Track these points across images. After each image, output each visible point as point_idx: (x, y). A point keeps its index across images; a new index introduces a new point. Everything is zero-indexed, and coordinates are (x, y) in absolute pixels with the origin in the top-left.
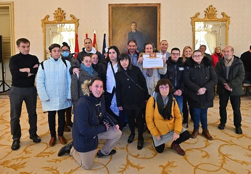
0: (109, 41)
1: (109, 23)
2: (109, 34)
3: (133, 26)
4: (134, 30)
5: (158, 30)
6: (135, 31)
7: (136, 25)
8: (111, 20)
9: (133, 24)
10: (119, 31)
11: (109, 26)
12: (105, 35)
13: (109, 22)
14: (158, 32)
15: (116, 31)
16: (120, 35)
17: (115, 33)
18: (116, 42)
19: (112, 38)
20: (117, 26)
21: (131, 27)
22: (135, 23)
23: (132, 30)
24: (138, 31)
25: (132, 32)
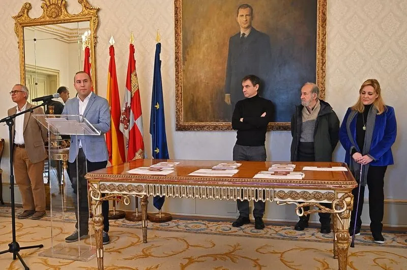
0: (177, 65)
1: (176, 13)
2: (176, 45)
3: (242, 18)
5: (319, 23)
6: (247, 33)
7: (251, 14)
8: (180, 4)
9: (243, 12)
10: (204, 36)
11: (177, 20)
12: (158, 46)
13: (176, 8)
14: (319, 30)
15: (194, 33)
16: (206, 45)
17: (192, 42)
18: (193, 67)
19: (185, 55)
20: (197, 20)
21: (236, 20)
22: (248, 8)
23: (240, 29)
24: (257, 30)
25: (241, 37)
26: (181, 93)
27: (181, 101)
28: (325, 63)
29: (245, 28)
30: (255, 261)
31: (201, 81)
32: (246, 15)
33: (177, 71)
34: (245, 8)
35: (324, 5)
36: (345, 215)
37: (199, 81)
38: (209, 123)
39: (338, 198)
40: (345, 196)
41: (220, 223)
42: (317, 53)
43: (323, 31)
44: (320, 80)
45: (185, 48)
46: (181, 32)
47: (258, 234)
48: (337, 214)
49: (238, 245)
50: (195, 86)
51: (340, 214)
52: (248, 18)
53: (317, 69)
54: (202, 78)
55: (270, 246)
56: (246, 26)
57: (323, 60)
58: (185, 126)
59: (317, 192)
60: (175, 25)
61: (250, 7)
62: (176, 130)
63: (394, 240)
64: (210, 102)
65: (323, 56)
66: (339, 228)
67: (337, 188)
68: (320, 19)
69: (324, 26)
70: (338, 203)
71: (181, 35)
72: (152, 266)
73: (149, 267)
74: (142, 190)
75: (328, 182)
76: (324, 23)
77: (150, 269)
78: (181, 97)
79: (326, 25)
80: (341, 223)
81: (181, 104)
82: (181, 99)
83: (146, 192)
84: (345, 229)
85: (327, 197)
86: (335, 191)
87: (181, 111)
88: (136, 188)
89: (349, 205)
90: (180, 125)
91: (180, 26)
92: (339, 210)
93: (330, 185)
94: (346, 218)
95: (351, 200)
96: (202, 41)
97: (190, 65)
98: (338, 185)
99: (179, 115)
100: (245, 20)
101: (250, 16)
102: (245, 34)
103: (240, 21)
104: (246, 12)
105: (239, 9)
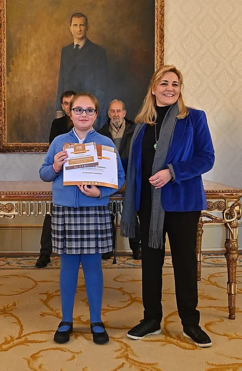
3: (76, 27)
4: (81, 39)
5: (157, 38)
6: (81, 44)
7: (86, 24)
9: (76, 21)
10: (32, 44)
15: (20, 41)
16: (34, 55)
17: (18, 50)
18: (20, 79)
19: (9, 65)
20: (24, 26)
21: (69, 29)
22: (83, 18)
23: (74, 39)
24: (92, 41)
25: (74, 48)
26: (4, 109)
27: (5, 118)
29: (79, 39)
30: (120, 289)
31: (28, 96)
32: (80, 25)
34: (79, 17)
35: (162, 20)
36: (234, 224)
37: (26, 95)
38: (38, 144)
39: (228, 207)
40: (235, 205)
41: (55, 258)
43: (161, 47)
45: (9, 57)
46: (5, 38)
47: (105, 265)
48: (228, 224)
50: (22, 101)
51: (230, 223)
52: (83, 28)
54: (30, 92)
55: (126, 275)
56: (80, 36)
58: (9, 147)
61: (84, 16)
63: (240, 261)
64: (39, 119)
66: (229, 238)
67: (228, 196)
68: (158, 35)
69: (162, 42)
70: (229, 212)
71: (5, 41)
72: (9, 305)
73: (6, 305)
74: (12, 209)
75: (219, 191)
76: (162, 39)
77: (7, 307)
78: (5, 114)
79: (164, 41)
80: (231, 233)
81: (5, 122)
82: (4, 115)
83: (17, 211)
84: (235, 239)
85: (219, 207)
86: (225, 200)
87: (5, 129)
88: (5, 208)
89: (239, 213)
90: (3, 147)
91: (4, 32)
92: (229, 219)
93: (222, 194)
94: (236, 227)
95: (239, 209)
96: (30, 50)
97: (16, 77)
98: (230, 194)
99: (2, 134)
100: (79, 30)
101: (84, 26)
102: (79, 46)
103: (74, 31)
104: (80, 21)
105: (72, 17)
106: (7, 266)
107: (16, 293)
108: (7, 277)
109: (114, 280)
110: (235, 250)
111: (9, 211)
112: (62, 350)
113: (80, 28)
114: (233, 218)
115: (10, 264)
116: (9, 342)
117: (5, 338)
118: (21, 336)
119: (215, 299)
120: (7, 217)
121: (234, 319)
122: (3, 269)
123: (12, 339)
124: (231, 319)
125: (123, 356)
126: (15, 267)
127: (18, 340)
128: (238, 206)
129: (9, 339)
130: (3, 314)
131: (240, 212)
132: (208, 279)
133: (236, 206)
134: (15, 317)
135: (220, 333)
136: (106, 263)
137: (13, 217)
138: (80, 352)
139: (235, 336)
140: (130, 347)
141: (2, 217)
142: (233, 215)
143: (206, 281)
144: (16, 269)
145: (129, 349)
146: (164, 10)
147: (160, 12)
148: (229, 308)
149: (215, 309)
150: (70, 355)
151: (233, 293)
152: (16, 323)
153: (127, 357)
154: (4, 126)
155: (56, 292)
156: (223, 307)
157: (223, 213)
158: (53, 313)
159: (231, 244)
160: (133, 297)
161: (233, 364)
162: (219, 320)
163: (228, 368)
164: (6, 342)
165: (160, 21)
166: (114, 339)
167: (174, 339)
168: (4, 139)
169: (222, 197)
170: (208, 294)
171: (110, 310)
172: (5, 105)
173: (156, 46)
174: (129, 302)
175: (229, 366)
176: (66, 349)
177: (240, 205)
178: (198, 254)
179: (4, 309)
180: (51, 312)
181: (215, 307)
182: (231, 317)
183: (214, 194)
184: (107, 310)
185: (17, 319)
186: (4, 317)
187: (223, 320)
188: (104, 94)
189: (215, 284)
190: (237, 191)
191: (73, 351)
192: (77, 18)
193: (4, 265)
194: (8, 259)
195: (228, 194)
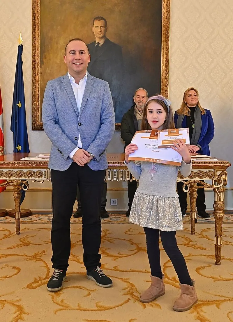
0: (34, 67)
1: (34, 19)
2: (34, 48)
3: (97, 28)
4: (102, 38)
5: (163, 38)
6: (102, 42)
7: (105, 26)
8: (38, 11)
9: (98, 23)
11: (34, 25)
12: (21, 48)
13: (34, 14)
15: (51, 39)
17: (50, 47)
18: (51, 70)
19: (42, 59)
20: (55, 27)
21: (92, 31)
22: (103, 21)
23: (95, 38)
24: (110, 40)
25: (96, 45)
26: (38, 94)
28: (168, 73)
29: (99, 38)
30: (129, 240)
32: (101, 27)
33: (34, 73)
34: (100, 20)
35: (167, 24)
36: (221, 189)
39: (217, 176)
40: (222, 173)
42: (162, 64)
43: (167, 46)
44: (164, 87)
45: (42, 52)
46: (39, 36)
47: (118, 221)
48: (216, 189)
49: (107, 230)
51: (218, 188)
52: (103, 29)
53: (162, 78)
55: (135, 229)
56: (101, 36)
57: (166, 70)
59: (201, 171)
60: (33, 29)
61: (104, 19)
62: (33, 130)
63: (228, 219)
65: (167, 66)
66: (216, 201)
67: (217, 167)
68: (164, 36)
69: (167, 42)
70: (217, 179)
71: (39, 39)
72: (39, 252)
73: (36, 253)
74: (41, 175)
75: (209, 163)
76: (167, 39)
77: (38, 254)
78: (39, 98)
79: (169, 41)
80: (218, 196)
81: (38, 105)
82: (38, 100)
83: (46, 177)
84: (221, 201)
85: (209, 175)
86: (214, 170)
87: (39, 111)
88: (35, 174)
89: (225, 181)
90: (37, 125)
91: (38, 31)
92: (217, 185)
93: (212, 165)
94: (223, 192)
95: (226, 177)
96: (60, 46)
97: (48, 69)
98: (218, 165)
99: (36, 115)
100: (100, 31)
101: (104, 27)
102: (100, 43)
103: (95, 32)
104: (101, 23)
105: (94, 20)
106: (39, 221)
107: (45, 243)
108: (38, 230)
109: (125, 233)
110: (221, 210)
111: (39, 177)
112: (80, 288)
113: (101, 29)
114: (220, 184)
115: (42, 219)
116: (38, 282)
117: (35, 278)
118: (48, 277)
119: (205, 249)
120: (37, 182)
121: (219, 265)
122: (36, 223)
123: (41, 279)
124: (217, 265)
125: (129, 293)
126: (45, 222)
127: (45, 280)
128: (225, 175)
129: (38, 279)
130: (33, 259)
131: (226, 179)
132: (201, 233)
133: (223, 175)
134: (44, 261)
135: (208, 276)
136: (119, 220)
137: (42, 182)
138: (94, 290)
139: (220, 278)
140: (135, 286)
141: (34, 182)
142: (220, 182)
143: (199, 234)
144: (47, 223)
145: (134, 288)
146: (169, 15)
147: (166, 17)
148: (216, 256)
149: (205, 257)
150: (86, 293)
151: (219, 244)
152: (44, 266)
153: (132, 294)
154: (38, 108)
155: (78, 242)
156: (211, 256)
157: (212, 180)
158: (75, 259)
159: (219, 205)
160: (140, 247)
161: (217, 301)
162: (208, 265)
163: (212, 304)
164: (36, 281)
165: (166, 24)
166: (122, 280)
167: (171, 280)
168: (38, 119)
169: (211, 168)
170: (200, 245)
171: (120, 257)
172: (39, 92)
173: (162, 44)
174: (136, 251)
175: (213, 302)
176: (83, 287)
177: (226, 174)
178: (193, 214)
179: (35, 255)
180: (73, 258)
181: (205, 255)
182: (217, 263)
183: (205, 165)
184: (119, 257)
185: (46, 263)
186: (35, 261)
187: (211, 266)
188: (119, 83)
189: (206, 237)
190: (224, 162)
191: (89, 289)
192: (99, 20)
193: (37, 220)
194: (40, 215)
195: (217, 165)
